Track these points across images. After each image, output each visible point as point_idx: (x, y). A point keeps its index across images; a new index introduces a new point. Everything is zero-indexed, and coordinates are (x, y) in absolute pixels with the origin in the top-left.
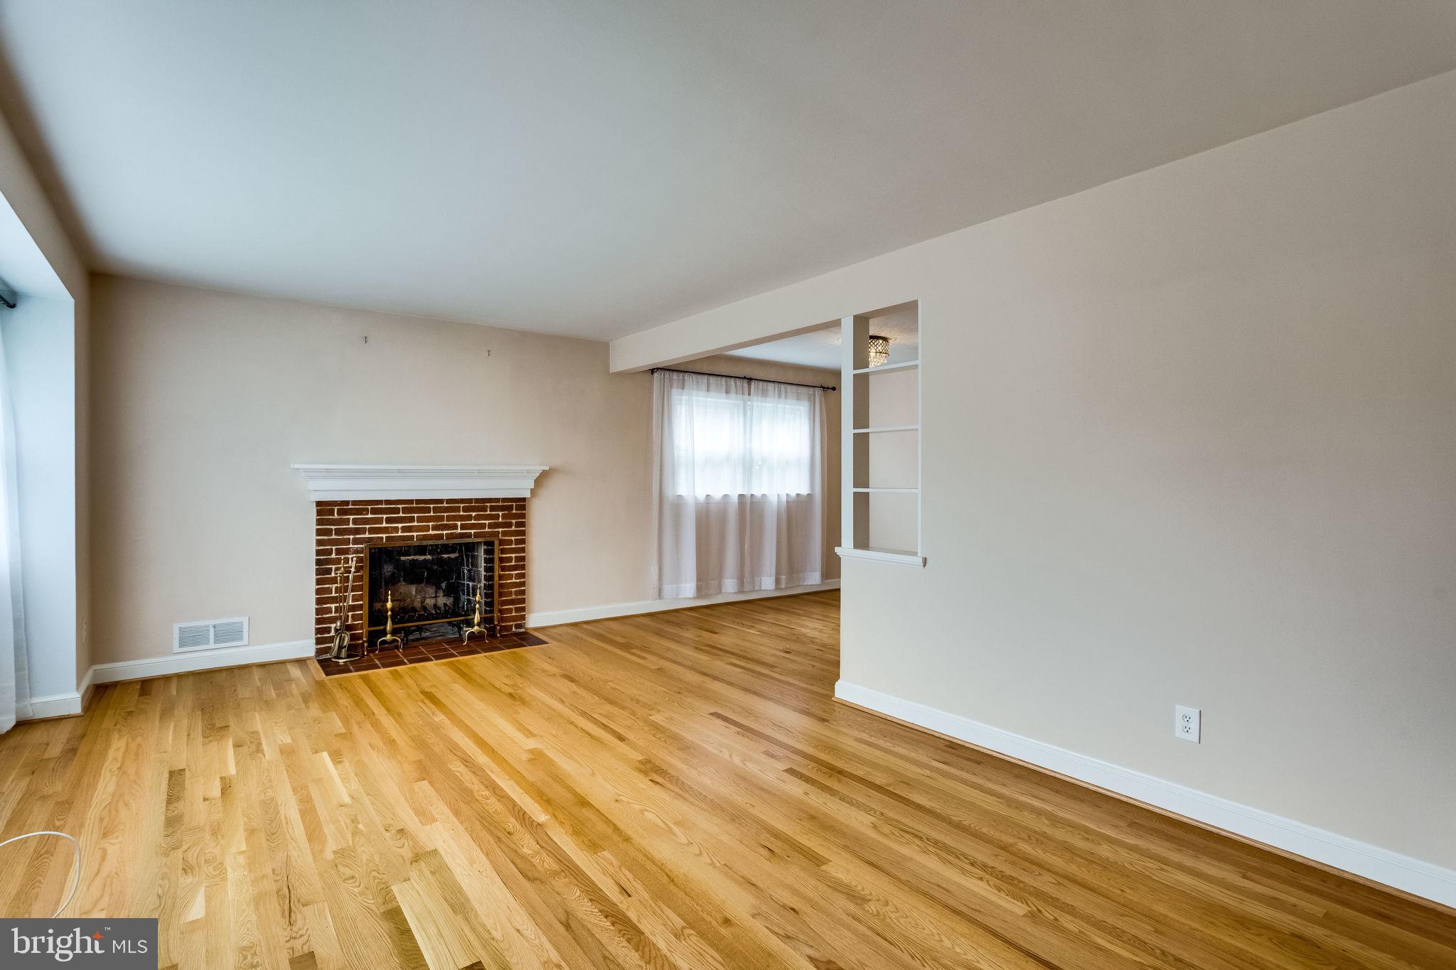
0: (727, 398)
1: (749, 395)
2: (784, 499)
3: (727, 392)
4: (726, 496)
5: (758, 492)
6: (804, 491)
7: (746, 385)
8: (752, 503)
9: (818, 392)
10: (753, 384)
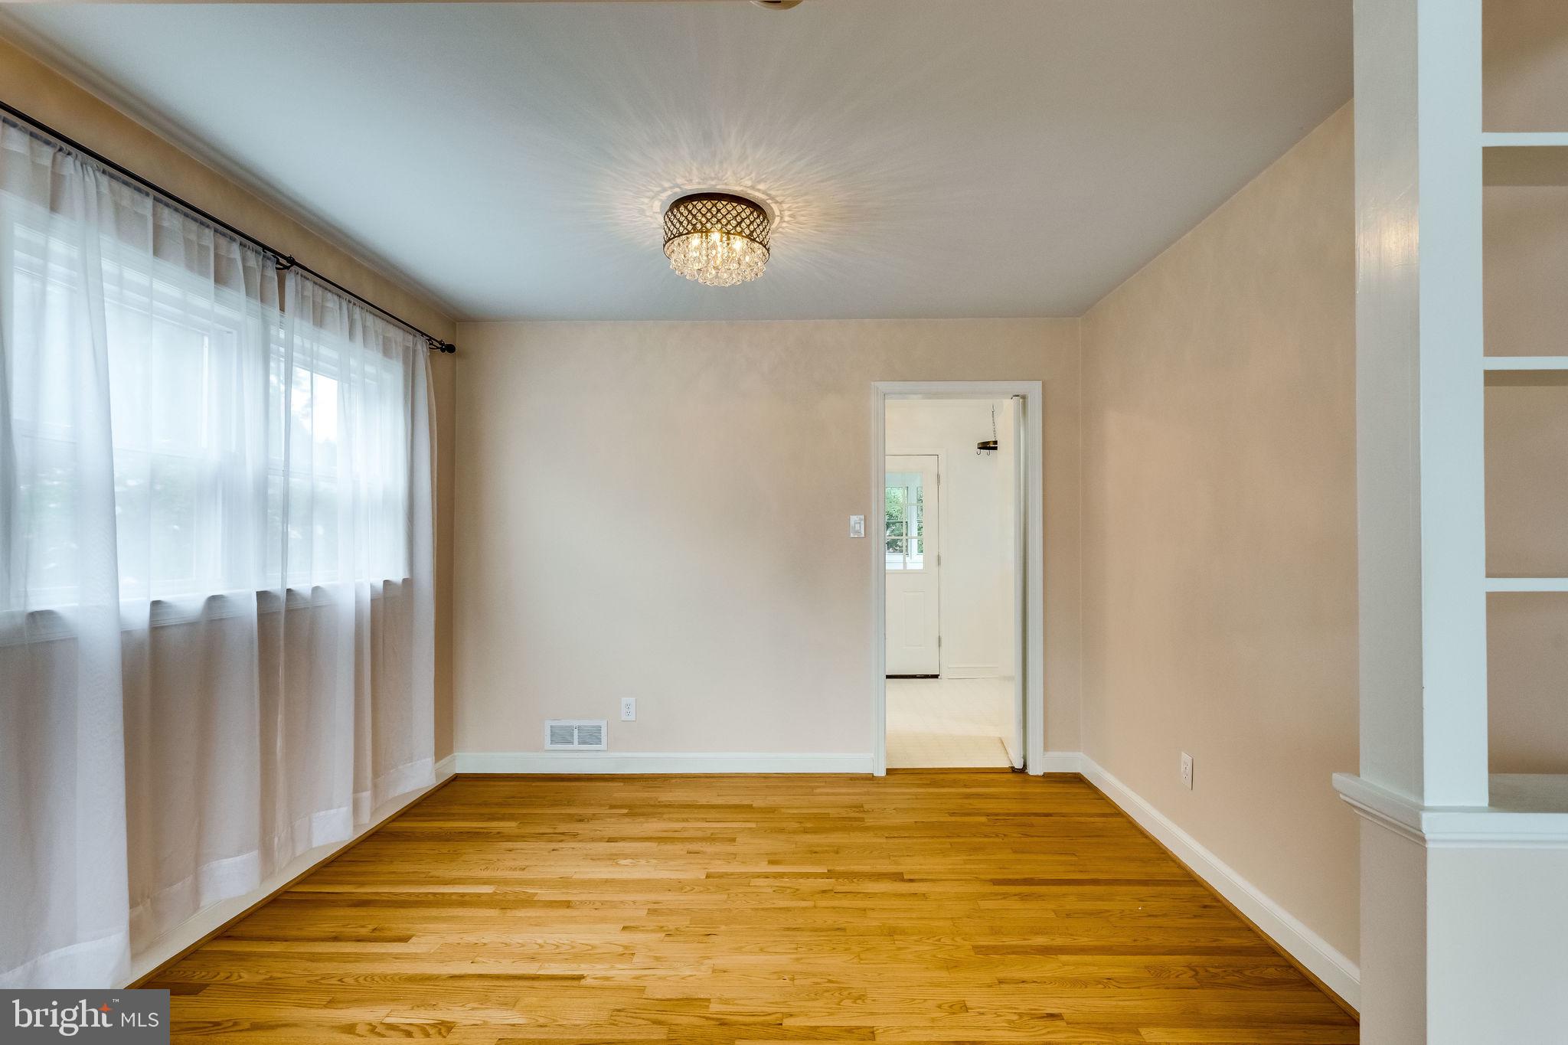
0: (218, 298)
1: (282, 309)
2: (367, 596)
3: (220, 279)
4: (213, 599)
5: (301, 585)
6: (398, 575)
7: (272, 273)
8: (290, 612)
9: (422, 348)
10: (291, 281)
